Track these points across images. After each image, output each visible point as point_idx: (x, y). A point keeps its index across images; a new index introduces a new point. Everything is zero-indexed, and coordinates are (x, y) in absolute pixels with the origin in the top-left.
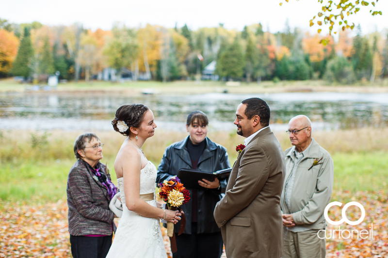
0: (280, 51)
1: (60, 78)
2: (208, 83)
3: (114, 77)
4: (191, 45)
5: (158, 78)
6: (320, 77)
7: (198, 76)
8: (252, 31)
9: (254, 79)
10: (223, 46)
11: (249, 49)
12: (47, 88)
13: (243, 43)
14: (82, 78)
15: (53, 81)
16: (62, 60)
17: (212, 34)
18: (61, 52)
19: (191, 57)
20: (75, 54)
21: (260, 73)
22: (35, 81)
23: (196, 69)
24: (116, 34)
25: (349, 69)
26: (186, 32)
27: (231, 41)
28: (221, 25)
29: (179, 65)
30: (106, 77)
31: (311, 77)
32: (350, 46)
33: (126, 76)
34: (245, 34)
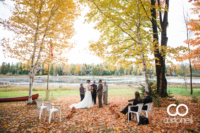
0: (105, 69)
1: (59, 75)
2: (90, 76)
3: (70, 75)
4: (87, 68)
5: (80, 75)
6: (113, 75)
7: (88, 75)
8: (99, 65)
9: (100, 75)
10: (93, 68)
11: (99, 69)
12: (56, 77)
13: (98, 68)
14: (64, 75)
15: (58, 75)
16: (60, 71)
17: (91, 65)
18: (59, 69)
19: (87, 70)
20: (62, 70)
21: (101, 74)
22: (54, 75)
23: (88, 73)
24: (71, 65)
25: (119, 73)
26: (86, 65)
27: (95, 67)
28: (93, 64)
29: (84, 72)
30: (69, 75)
31: (111, 75)
32: (119, 68)
33: (73, 74)
34: (98, 66)
